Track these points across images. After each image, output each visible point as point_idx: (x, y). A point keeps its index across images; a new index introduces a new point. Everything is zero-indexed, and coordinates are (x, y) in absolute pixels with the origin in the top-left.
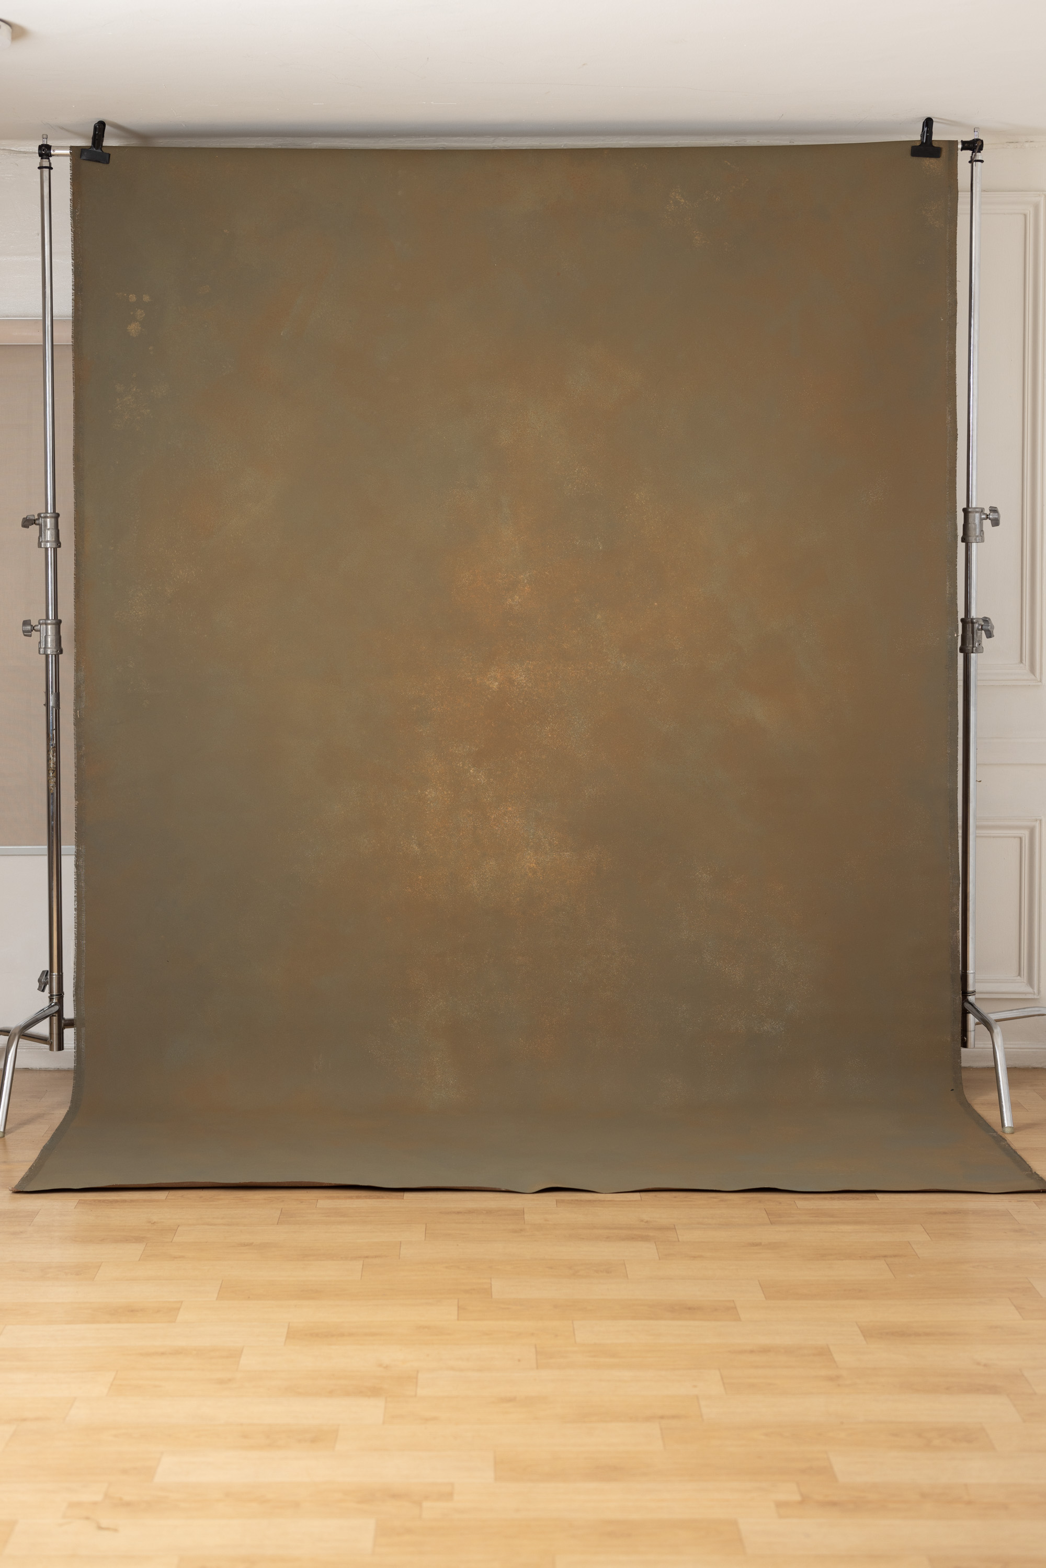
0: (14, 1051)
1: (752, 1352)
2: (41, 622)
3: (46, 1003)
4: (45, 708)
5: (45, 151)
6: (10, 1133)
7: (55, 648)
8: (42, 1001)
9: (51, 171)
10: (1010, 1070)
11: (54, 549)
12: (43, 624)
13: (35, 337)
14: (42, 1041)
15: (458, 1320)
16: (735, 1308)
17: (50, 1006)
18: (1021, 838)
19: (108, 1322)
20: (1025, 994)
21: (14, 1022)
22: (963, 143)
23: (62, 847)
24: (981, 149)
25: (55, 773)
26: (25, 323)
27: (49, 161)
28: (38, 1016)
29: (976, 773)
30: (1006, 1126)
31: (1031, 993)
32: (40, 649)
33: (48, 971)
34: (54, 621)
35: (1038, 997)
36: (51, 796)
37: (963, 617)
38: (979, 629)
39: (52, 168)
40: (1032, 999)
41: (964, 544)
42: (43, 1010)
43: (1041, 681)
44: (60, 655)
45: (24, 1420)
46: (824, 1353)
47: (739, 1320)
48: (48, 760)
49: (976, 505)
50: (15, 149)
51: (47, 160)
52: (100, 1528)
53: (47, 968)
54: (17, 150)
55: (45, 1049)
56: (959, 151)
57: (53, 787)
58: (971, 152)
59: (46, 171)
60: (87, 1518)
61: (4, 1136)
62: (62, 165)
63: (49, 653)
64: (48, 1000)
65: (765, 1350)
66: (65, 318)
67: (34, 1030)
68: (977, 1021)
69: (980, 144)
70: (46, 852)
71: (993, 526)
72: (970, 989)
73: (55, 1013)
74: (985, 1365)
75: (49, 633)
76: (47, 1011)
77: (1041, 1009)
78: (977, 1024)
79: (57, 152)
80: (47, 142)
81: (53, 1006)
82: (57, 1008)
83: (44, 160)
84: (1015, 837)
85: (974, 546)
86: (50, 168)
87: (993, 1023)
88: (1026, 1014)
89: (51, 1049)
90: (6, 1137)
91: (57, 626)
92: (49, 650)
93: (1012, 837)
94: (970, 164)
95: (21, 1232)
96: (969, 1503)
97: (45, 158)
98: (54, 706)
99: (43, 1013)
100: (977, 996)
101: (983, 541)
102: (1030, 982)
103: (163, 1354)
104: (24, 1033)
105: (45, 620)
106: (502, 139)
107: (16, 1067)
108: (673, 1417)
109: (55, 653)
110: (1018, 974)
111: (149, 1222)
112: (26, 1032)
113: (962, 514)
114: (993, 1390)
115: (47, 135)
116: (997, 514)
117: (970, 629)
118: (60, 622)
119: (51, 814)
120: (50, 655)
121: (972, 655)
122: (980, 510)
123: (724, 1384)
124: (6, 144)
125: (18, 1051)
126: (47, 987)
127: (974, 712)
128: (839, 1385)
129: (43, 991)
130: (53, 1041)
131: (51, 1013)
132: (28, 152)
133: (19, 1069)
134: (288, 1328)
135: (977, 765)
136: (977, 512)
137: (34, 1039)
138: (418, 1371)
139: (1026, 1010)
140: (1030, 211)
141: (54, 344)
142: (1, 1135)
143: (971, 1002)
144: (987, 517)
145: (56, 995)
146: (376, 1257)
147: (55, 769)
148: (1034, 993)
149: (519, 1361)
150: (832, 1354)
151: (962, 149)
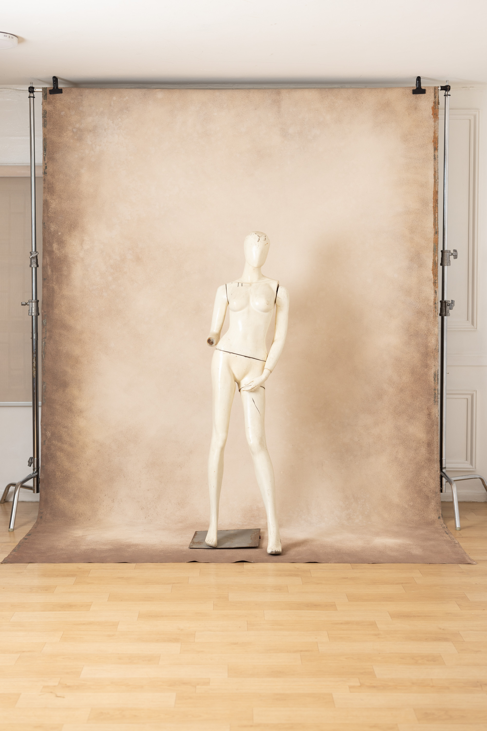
0: (18, 493)
1: (341, 624)
2: (30, 301)
3: (32, 472)
4: (31, 340)
5: (31, 90)
6: (16, 529)
7: (36, 313)
8: (30, 471)
9: (34, 99)
10: (459, 502)
11: (35, 268)
12: (30, 302)
13: (26, 173)
14: (30, 489)
15: (213, 610)
16: (335, 605)
17: (33, 473)
18: (467, 399)
19: (60, 611)
20: (469, 468)
21: (18, 480)
22: (442, 87)
23: (39, 402)
24: (449, 90)
25: (36, 369)
26: (23, 167)
27: (33, 94)
28: (28, 477)
29: (446, 370)
30: (457, 527)
31: (472, 468)
32: (29, 313)
33: (32, 458)
34: (35, 301)
35: (475, 470)
36: (34, 379)
37: (441, 300)
38: (448, 305)
40: (472, 471)
41: (441, 266)
42: (30, 475)
43: (476, 329)
44: (38, 316)
45: (24, 652)
46: (373, 624)
47: (337, 610)
48: (33, 363)
49: (447, 249)
50: (18, 89)
51: (32, 94)
52: (57, 696)
53: (32, 456)
54: (19, 89)
55: (31, 492)
57: (35, 375)
58: (445, 91)
59: (32, 99)
60: (51, 692)
61: (13, 531)
62: (38, 95)
63: (33, 315)
64: (33, 470)
65: (347, 623)
66: (40, 165)
67: (26, 484)
68: (446, 481)
69: (449, 87)
70: (32, 405)
71: (454, 259)
72: (444, 466)
73: (36, 476)
74: (443, 629)
75: (33, 306)
76: (32, 475)
77: (476, 475)
79: (37, 90)
80: (32, 85)
81: (35, 473)
82: (36, 474)
83: (31, 94)
84: (465, 398)
85: (446, 267)
86: (34, 97)
87: (453, 481)
88: (469, 478)
89: (34, 492)
90: (14, 531)
91: (37, 303)
92: (33, 314)
93: (463, 398)
94: (444, 97)
95: (21, 572)
96: (433, 686)
97: (32, 93)
98: (35, 339)
99: (31, 476)
100: (447, 469)
101: (450, 265)
102: (471, 463)
103: (84, 624)
104: (22, 485)
105: (31, 300)
106: (236, 85)
107: (18, 500)
108: (306, 651)
109: (36, 315)
110: (466, 460)
111: (78, 568)
112: (23, 485)
113: (441, 253)
114: (446, 640)
115: (32, 83)
116: (456, 253)
117: (444, 306)
118: (38, 301)
119: (34, 387)
120: (34, 316)
121: (445, 317)
122: (449, 251)
123: (329, 637)
124: (14, 86)
125: (19, 493)
126: (32, 464)
127: (446, 343)
128: (379, 638)
129: (30, 466)
130: (35, 488)
131: (34, 476)
132: (24, 90)
133: (20, 501)
134: (139, 613)
135: (447, 366)
136: (447, 252)
137: (26, 488)
138: (195, 632)
139: (469, 476)
140: (472, 118)
141: (36, 176)
142: (12, 530)
143: (444, 472)
144: (452, 254)
145: (36, 468)
146: (178, 583)
147: (36, 367)
148: (473, 468)
149: (240, 627)
150: (376, 625)
151: (441, 90)
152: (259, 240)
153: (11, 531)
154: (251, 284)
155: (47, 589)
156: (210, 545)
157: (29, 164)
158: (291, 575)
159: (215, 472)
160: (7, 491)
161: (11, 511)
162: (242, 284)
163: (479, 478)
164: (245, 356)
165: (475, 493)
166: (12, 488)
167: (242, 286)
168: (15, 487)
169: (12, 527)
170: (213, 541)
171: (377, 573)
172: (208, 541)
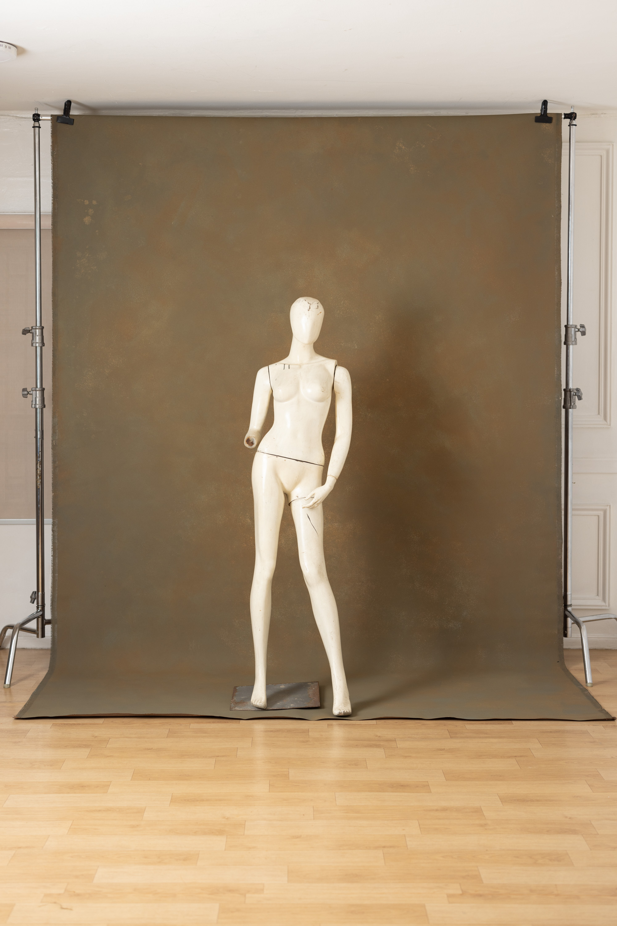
0: (16, 638)
1: (437, 810)
2: (33, 389)
3: (35, 610)
4: (35, 439)
5: (36, 118)
6: (13, 685)
7: (41, 404)
8: (33, 609)
9: (40, 129)
10: (591, 650)
11: (41, 347)
12: (34, 390)
13: (29, 224)
14: (33, 632)
15: (269, 792)
16: (429, 785)
17: (37, 612)
18: (598, 516)
19: (69, 793)
20: (601, 606)
21: (16, 621)
22: (565, 114)
23: (45, 520)
24: (575, 118)
25: (40, 477)
26: (25, 216)
27: (39, 123)
28: (30, 618)
29: (572, 478)
30: (588, 682)
31: (604, 606)
32: (32, 405)
33: (36, 592)
34: (40, 389)
35: (608, 608)
36: (38, 490)
37: (565, 388)
38: (574, 395)
39: (40, 127)
40: (605, 609)
41: (565, 346)
42: (33, 614)
43: (610, 425)
44: (44, 409)
45: (20, 848)
46: (478, 811)
47: (430, 792)
48: (37, 469)
49: (572, 323)
50: (19, 116)
51: (38, 123)
52: (62, 908)
53: (36, 590)
54: (20, 116)
55: (34, 637)
56: (563, 119)
57: (39, 485)
58: (569, 120)
59: (37, 129)
60: (55, 903)
61: (10, 687)
62: (46, 125)
63: (37, 407)
64: (36, 608)
65: (445, 809)
66: (47, 214)
67: (28, 626)
68: (573, 622)
69: (575, 115)
70: (35, 523)
71: (582, 335)
72: (569, 603)
73: (40, 616)
74: (570, 818)
75: (38, 396)
76: (36, 615)
77: (610, 615)
78: (573, 624)
79: (43, 118)
80: (37, 112)
81: (39, 612)
82: (41, 613)
83: (36, 123)
84: (595, 515)
85: (571, 347)
86: (39, 127)
87: (581, 623)
88: (601, 618)
89: (38, 637)
90: (12, 687)
91: (42, 391)
92: (37, 405)
93: (593, 515)
94: (569, 127)
95: (19, 742)
96: (557, 895)
97: (37, 122)
98: (40, 438)
99: (33, 616)
100: (573, 607)
101: (576, 344)
102: (604, 599)
103: (100, 811)
104: (22, 627)
105: (35, 388)
106: (300, 111)
107: (17, 647)
108: (391, 847)
109: (41, 407)
110: (597, 595)
111: (93, 736)
113: (564, 328)
114: (574, 832)
115: (38, 109)
116: (584, 329)
117: (569, 395)
118: (44, 389)
119: (38, 500)
120: (38, 409)
121: (570, 410)
122: (575, 326)
123: (420, 828)
124: (13, 113)
125: (18, 638)
126: (36, 601)
127: (571, 443)
128: (486, 829)
129: (33, 603)
130: (39, 632)
131: (38, 616)
132: (26, 118)
133: (20, 648)
134: (172, 796)
135: (573, 473)
136: (573, 327)
137: (28, 631)
138: (245, 821)
139: (601, 615)
140: (604, 154)
141: (41, 228)
142: (8, 686)
143: (569, 611)
144: (579, 330)
145: (41, 606)
146: (223, 756)
147: (40, 474)
148: (606, 606)
149: (304, 815)
150: (483, 812)
151: (564, 118)
152: (309, 309)
153: (6, 687)
154: (300, 366)
155: (54, 764)
156: (258, 706)
157: (32, 213)
158: (371, 746)
159: (260, 611)
160: (3, 635)
161: (7, 660)
162: (289, 365)
163: (614, 618)
164: (296, 460)
165: (608, 638)
166: (9, 632)
167: (289, 368)
168: (12, 630)
169: (8, 682)
170: (261, 701)
171: (482, 743)
172: (255, 701)
